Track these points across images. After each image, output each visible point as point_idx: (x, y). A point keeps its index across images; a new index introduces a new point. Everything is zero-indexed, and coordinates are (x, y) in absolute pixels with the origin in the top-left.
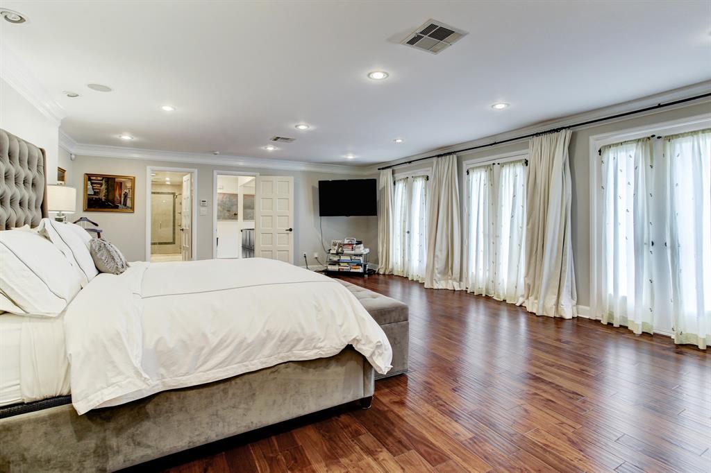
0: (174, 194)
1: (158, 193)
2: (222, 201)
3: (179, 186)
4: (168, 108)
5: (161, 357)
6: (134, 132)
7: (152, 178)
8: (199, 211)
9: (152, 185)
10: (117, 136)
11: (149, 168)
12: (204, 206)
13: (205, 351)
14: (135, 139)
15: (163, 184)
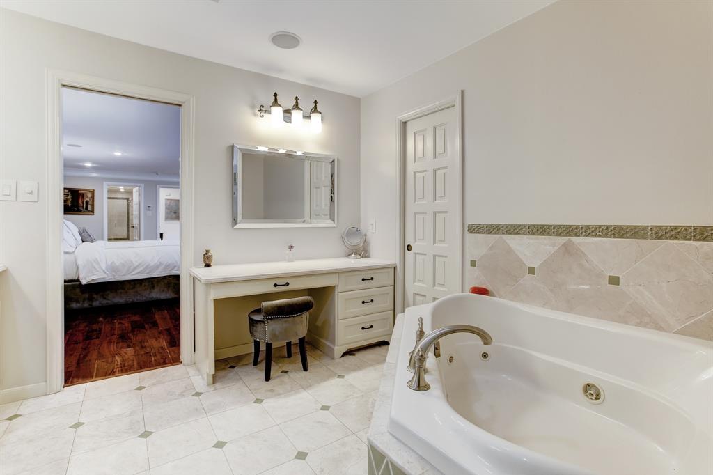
0: (127, 199)
1: (113, 198)
2: (169, 205)
3: (131, 193)
4: (118, 154)
5: (113, 268)
6: (93, 162)
7: (108, 187)
8: (145, 214)
9: (108, 191)
10: (81, 164)
11: (105, 183)
12: (149, 210)
13: (132, 268)
14: (94, 165)
15: (118, 191)
